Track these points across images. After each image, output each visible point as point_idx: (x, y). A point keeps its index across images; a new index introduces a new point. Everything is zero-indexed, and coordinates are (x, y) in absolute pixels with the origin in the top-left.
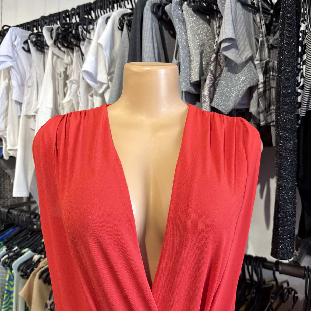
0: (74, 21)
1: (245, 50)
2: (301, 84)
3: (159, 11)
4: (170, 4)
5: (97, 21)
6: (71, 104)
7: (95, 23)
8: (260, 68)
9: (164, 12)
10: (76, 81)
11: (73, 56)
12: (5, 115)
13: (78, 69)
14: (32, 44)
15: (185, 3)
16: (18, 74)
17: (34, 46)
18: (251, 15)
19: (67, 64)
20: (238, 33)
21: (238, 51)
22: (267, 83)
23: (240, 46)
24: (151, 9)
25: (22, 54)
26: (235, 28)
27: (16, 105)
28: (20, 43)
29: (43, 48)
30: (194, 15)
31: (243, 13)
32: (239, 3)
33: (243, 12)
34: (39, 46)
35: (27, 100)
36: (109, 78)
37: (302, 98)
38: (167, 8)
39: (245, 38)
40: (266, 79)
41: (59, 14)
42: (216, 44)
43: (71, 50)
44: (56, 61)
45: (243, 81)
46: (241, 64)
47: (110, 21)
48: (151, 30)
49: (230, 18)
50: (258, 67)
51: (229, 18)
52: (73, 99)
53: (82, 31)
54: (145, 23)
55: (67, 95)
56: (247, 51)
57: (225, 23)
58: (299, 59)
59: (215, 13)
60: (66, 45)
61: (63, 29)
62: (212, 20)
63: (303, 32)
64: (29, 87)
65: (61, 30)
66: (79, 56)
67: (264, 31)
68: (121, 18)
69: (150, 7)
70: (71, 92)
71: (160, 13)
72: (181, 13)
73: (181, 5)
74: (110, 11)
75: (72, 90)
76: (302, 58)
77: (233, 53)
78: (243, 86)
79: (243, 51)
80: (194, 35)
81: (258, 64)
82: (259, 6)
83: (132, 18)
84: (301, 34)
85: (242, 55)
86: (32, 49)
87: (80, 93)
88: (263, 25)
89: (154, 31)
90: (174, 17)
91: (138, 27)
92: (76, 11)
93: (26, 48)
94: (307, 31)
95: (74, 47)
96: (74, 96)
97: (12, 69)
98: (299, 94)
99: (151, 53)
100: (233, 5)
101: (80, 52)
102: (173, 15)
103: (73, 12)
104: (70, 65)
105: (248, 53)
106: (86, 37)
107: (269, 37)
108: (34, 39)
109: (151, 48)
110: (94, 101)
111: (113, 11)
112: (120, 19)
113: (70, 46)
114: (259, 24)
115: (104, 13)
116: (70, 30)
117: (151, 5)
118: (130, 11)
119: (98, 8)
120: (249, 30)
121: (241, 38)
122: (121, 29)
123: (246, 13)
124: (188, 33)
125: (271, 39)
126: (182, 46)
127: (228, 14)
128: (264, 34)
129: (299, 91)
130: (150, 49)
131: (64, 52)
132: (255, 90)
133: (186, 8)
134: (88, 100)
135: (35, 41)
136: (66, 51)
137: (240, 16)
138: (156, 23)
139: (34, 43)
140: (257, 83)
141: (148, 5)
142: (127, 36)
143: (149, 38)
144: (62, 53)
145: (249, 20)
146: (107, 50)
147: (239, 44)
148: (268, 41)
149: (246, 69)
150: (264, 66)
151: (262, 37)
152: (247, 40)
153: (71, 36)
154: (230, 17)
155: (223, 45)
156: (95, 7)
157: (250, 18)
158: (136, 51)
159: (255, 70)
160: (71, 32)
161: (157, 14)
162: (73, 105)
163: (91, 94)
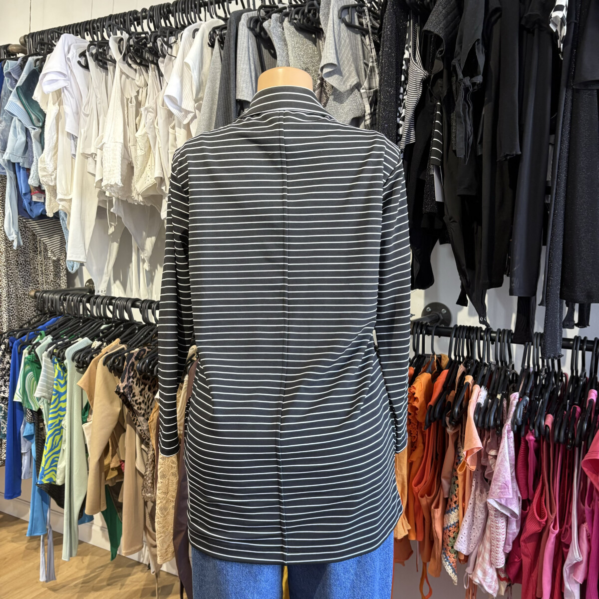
1: (351, 77)
2: (402, 115)
3: (257, 28)
4: (269, 19)
5: (181, 33)
6: (146, 138)
8: (366, 98)
9: (262, 29)
10: (153, 109)
11: (148, 76)
12: (53, 153)
14: (91, 57)
15: (286, 19)
16: (72, 97)
17: (95, 61)
18: (359, 37)
19: (140, 87)
20: (341, 58)
21: (341, 77)
23: (344, 72)
24: (247, 25)
25: (78, 71)
26: (338, 52)
27: (69, 140)
28: (75, 55)
29: (106, 64)
30: (297, 33)
32: (343, 24)
33: (348, 34)
34: (101, 61)
35: (84, 133)
36: (196, 105)
37: (403, 131)
38: (266, 24)
39: (350, 63)
40: (375, 110)
43: (144, 67)
44: (125, 82)
45: (348, 111)
46: (345, 92)
47: (198, 35)
48: (247, 49)
49: (332, 42)
50: (364, 96)
52: (149, 132)
53: (162, 45)
54: (241, 41)
55: (141, 128)
56: (353, 77)
57: (327, 45)
59: (320, 32)
60: (138, 61)
61: (136, 40)
62: (317, 39)
63: (406, 59)
64: (87, 115)
65: (134, 41)
66: (156, 75)
67: (375, 55)
69: (246, 21)
70: (146, 123)
71: (258, 29)
72: (282, 30)
73: (282, 22)
74: (196, 19)
75: (148, 120)
76: (405, 87)
77: (336, 80)
79: (348, 77)
80: (297, 57)
81: (365, 93)
82: (367, 26)
83: (225, 32)
84: (404, 62)
85: (346, 83)
86: (92, 64)
87: (157, 125)
88: (373, 47)
89: (251, 51)
90: (273, 36)
91: (233, 46)
93: (83, 63)
94: (410, 59)
95: (150, 65)
96: (150, 128)
97: (65, 90)
98: (399, 126)
99: (247, 76)
100: (335, 27)
102: (272, 33)
104: (143, 88)
105: (353, 80)
106: (168, 53)
108: (94, 51)
109: (248, 71)
110: (177, 135)
111: (199, 18)
112: (210, 33)
113: (144, 63)
117: (247, 19)
118: (222, 23)
119: (180, 11)
120: (357, 55)
121: (346, 63)
122: (212, 45)
123: (353, 36)
128: (374, 58)
129: (401, 122)
131: (135, 70)
132: (362, 121)
133: (287, 25)
134: (168, 133)
135: (96, 53)
136: (138, 68)
138: (253, 41)
139: (94, 57)
140: (363, 114)
141: (244, 20)
142: (219, 54)
143: (245, 59)
144: (133, 71)
145: (356, 43)
146: (195, 71)
147: (344, 69)
149: (351, 98)
150: (372, 95)
151: (373, 62)
152: (353, 65)
153: (146, 50)
154: (331, 40)
155: (326, 70)
156: (174, 10)
157: (358, 40)
158: (229, 75)
159: (361, 99)
161: (254, 30)
162: (148, 140)
163: (172, 125)
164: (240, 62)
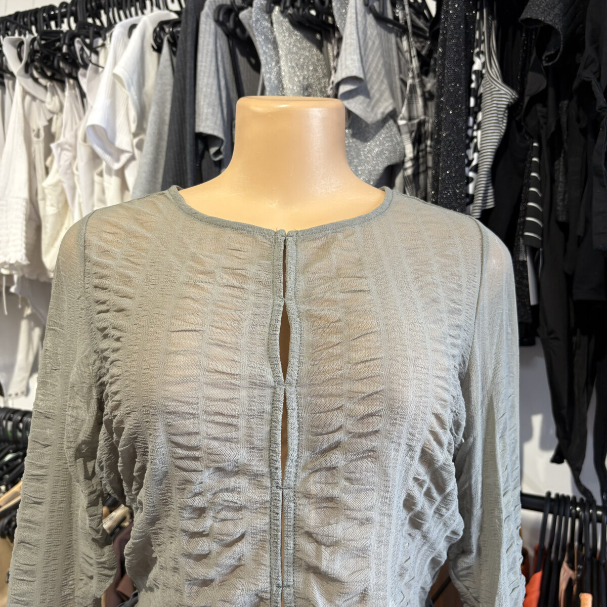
0: (65, 27)
1: (382, 100)
3: (228, 21)
4: (250, 8)
5: (111, 31)
6: (59, 189)
7: (108, 35)
8: (406, 133)
9: (239, 23)
10: (70, 146)
11: (64, 96)
13: (74, 122)
15: (277, 9)
18: (393, 37)
19: (52, 113)
20: (369, 69)
21: (368, 100)
22: (421, 160)
23: (372, 92)
24: (214, 16)
26: (364, 59)
29: (2, 77)
30: (293, 32)
31: (378, 34)
32: (371, 14)
33: (378, 32)
36: (136, 140)
37: (475, 188)
38: (243, 15)
39: (381, 78)
40: (418, 152)
41: (35, 12)
42: (331, 86)
43: (59, 84)
44: (30, 106)
45: (379, 155)
46: (373, 124)
47: (136, 33)
48: (214, 54)
49: (355, 42)
50: (404, 130)
51: (352, 41)
52: (63, 179)
53: (82, 49)
54: (203, 42)
55: (52, 172)
56: (386, 100)
57: (345, 49)
58: (471, 120)
59: (331, 30)
60: (49, 74)
61: (43, 42)
62: (325, 42)
63: (476, 72)
65: (39, 44)
66: (76, 97)
67: (417, 68)
68: (158, 29)
69: (212, 11)
70: (59, 166)
71: (231, 24)
72: (269, 25)
73: (269, 11)
74: (137, 14)
75: (62, 162)
76: (475, 118)
77: (361, 104)
78: (377, 164)
79: (378, 101)
80: (293, 67)
81: (404, 125)
82: (406, 22)
83: (179, 29)
85: (376, 109)
87: (77, 169)
88: (414, 56)
89: (220, 57)
90: (256, 33)
91: (190, 48)
92: (69, 8)
94: (484, 71)
95: (66, 80)
96: (66, 173)
98: (470, 180)
99: (214, 97)
100: (360, 18)
101: (77, 90)
102: (254, 30)
103: (63, 10)
104: (57, 114)
105: (386, 104)
106: (90, 61)
107: (426, 79)
109: (215, 87)
110: (106, 184)
111: (143, 13)
112: (155, 31)
113: (58, 76)
114: (407, 55)
115: (126, 17)
116: (58, 44)
117: (214, 7)
118: (174, 16)
119: (114, 6)
120: (390, 65)
121: (375, 77)
122: (158, 49)
123: (384, 35)
124: (282, 63)
125: (429, 82)
126: (271, 87)
127: (351, 34)
128: (416, 72)
129: (471, 174)
130: (212, 89)
131: (45, 87)
132: (399, 171)
133: (278, 18)
134: (93, 182)
136: (50, 85)
137: (373, 39)
138: (223, 42)
140: (402, 159)
141: (209, 8)
142: (169, 63)
143: (210, 70)
144: (42, 90)
145: (388, 47)
146: (132, 89)
147: (372, 87)
148: (423, 85)
149: (382, 134)
150: (415, 128)
151: (413, 78)
152: (385, 81)
153: (59, 57)
154: (353, 39)
155: (343, 89)
156: (107, 4)
157: (391, 43)
158: (185, 93)
159: (398, 137)
160: (60, 49)
161: (225, 25)
162: (63, 192)
163: (98, 170)
164: (202, 74)
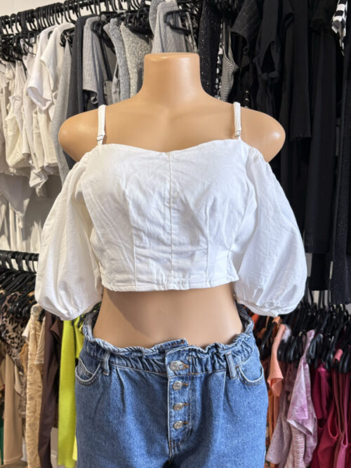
0: (14, 30)
3: (99, 30)
4: (109, 23)
5: (40, 34)
6: (14, 122)
7: (38, 36)
9: (103, 31)
10: (19, 98)
11: (15, 70)
13: (21, 84)
15: (123, 23)
18: (182, 37)
19: (9, 79)
24: (91, 27)
26: (165, 50)
30: (132, 35)
32: (169, 27)
33: (173, 35)
36: (53, 94)
38: (105, 27)
43: (13, 63)
48: (91, 48)
51: (158, 41)
52: (16, 116)
53: (24, 45)
54: (85, 42)
55: (10, 113)
60: (7, 58)
63: (220, 55)
66: (22, 70)
68: (63, 34)
70: (14, 109)
72: (119, 32)
73: (119, 25)
83: (73, 34)
84: (219, 58)
87: (23, 111)
90: (112, 36)
91: (79, 46)
92: (16, 18)
94: (224, 55)
95: (16, 61)
96: (17, 113)
99: (91, 71)
100: (162, 29)
101: (22, 66)
103: (13, 19)
106: (29, 51)
110: (39, 118)
113: (12, 59)
114: (191, 45)
116: (11, 41)
117: (91, 23)
122: (64, 45)
123: (177, 36)
124: (127, 52)
127: (157, 38)
130: (91, 66)
133: (123, 28)
134: (32, 118)
136: (7, 64)
137: (170, 39)
138: (96, 40)
141: (88, 24)
142: (69, 51)
143: (89, 56)
145: (180, 42)
146: (50, 67)
156: (37, 15)
158: (77, 69)
161: (97, 32)
162: (16, 123)
163: (35, 111)
164: (86, 59)
